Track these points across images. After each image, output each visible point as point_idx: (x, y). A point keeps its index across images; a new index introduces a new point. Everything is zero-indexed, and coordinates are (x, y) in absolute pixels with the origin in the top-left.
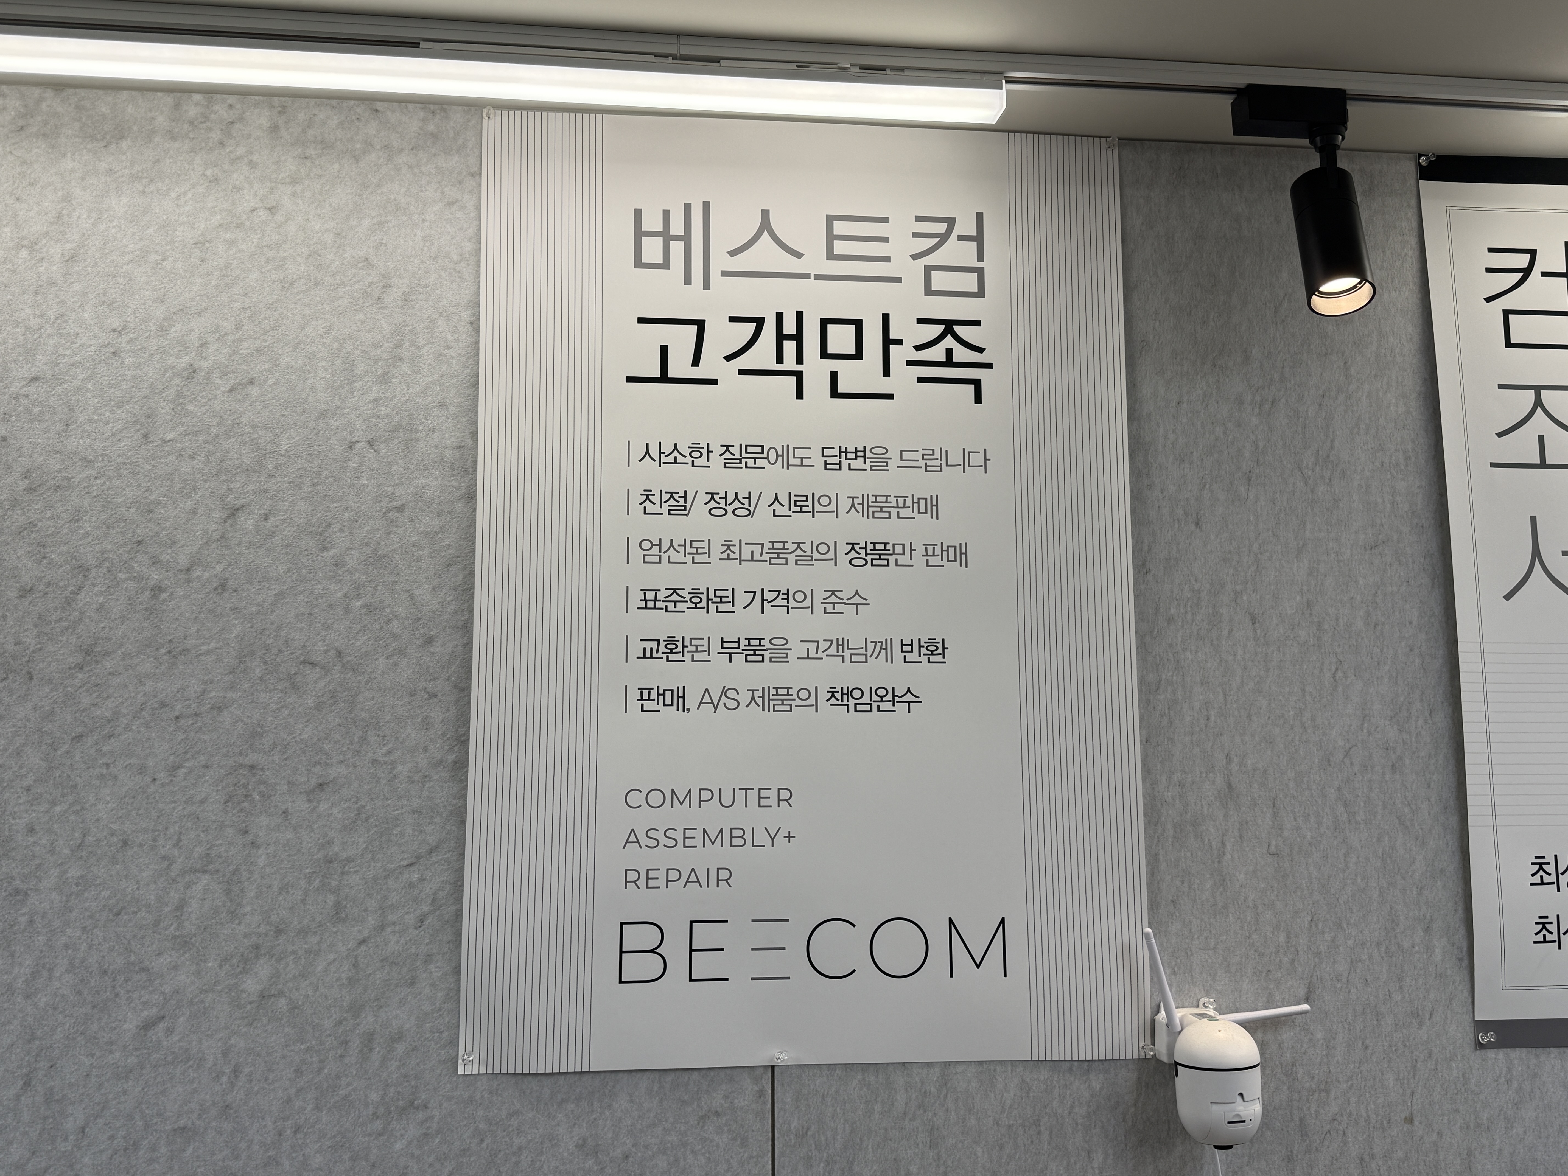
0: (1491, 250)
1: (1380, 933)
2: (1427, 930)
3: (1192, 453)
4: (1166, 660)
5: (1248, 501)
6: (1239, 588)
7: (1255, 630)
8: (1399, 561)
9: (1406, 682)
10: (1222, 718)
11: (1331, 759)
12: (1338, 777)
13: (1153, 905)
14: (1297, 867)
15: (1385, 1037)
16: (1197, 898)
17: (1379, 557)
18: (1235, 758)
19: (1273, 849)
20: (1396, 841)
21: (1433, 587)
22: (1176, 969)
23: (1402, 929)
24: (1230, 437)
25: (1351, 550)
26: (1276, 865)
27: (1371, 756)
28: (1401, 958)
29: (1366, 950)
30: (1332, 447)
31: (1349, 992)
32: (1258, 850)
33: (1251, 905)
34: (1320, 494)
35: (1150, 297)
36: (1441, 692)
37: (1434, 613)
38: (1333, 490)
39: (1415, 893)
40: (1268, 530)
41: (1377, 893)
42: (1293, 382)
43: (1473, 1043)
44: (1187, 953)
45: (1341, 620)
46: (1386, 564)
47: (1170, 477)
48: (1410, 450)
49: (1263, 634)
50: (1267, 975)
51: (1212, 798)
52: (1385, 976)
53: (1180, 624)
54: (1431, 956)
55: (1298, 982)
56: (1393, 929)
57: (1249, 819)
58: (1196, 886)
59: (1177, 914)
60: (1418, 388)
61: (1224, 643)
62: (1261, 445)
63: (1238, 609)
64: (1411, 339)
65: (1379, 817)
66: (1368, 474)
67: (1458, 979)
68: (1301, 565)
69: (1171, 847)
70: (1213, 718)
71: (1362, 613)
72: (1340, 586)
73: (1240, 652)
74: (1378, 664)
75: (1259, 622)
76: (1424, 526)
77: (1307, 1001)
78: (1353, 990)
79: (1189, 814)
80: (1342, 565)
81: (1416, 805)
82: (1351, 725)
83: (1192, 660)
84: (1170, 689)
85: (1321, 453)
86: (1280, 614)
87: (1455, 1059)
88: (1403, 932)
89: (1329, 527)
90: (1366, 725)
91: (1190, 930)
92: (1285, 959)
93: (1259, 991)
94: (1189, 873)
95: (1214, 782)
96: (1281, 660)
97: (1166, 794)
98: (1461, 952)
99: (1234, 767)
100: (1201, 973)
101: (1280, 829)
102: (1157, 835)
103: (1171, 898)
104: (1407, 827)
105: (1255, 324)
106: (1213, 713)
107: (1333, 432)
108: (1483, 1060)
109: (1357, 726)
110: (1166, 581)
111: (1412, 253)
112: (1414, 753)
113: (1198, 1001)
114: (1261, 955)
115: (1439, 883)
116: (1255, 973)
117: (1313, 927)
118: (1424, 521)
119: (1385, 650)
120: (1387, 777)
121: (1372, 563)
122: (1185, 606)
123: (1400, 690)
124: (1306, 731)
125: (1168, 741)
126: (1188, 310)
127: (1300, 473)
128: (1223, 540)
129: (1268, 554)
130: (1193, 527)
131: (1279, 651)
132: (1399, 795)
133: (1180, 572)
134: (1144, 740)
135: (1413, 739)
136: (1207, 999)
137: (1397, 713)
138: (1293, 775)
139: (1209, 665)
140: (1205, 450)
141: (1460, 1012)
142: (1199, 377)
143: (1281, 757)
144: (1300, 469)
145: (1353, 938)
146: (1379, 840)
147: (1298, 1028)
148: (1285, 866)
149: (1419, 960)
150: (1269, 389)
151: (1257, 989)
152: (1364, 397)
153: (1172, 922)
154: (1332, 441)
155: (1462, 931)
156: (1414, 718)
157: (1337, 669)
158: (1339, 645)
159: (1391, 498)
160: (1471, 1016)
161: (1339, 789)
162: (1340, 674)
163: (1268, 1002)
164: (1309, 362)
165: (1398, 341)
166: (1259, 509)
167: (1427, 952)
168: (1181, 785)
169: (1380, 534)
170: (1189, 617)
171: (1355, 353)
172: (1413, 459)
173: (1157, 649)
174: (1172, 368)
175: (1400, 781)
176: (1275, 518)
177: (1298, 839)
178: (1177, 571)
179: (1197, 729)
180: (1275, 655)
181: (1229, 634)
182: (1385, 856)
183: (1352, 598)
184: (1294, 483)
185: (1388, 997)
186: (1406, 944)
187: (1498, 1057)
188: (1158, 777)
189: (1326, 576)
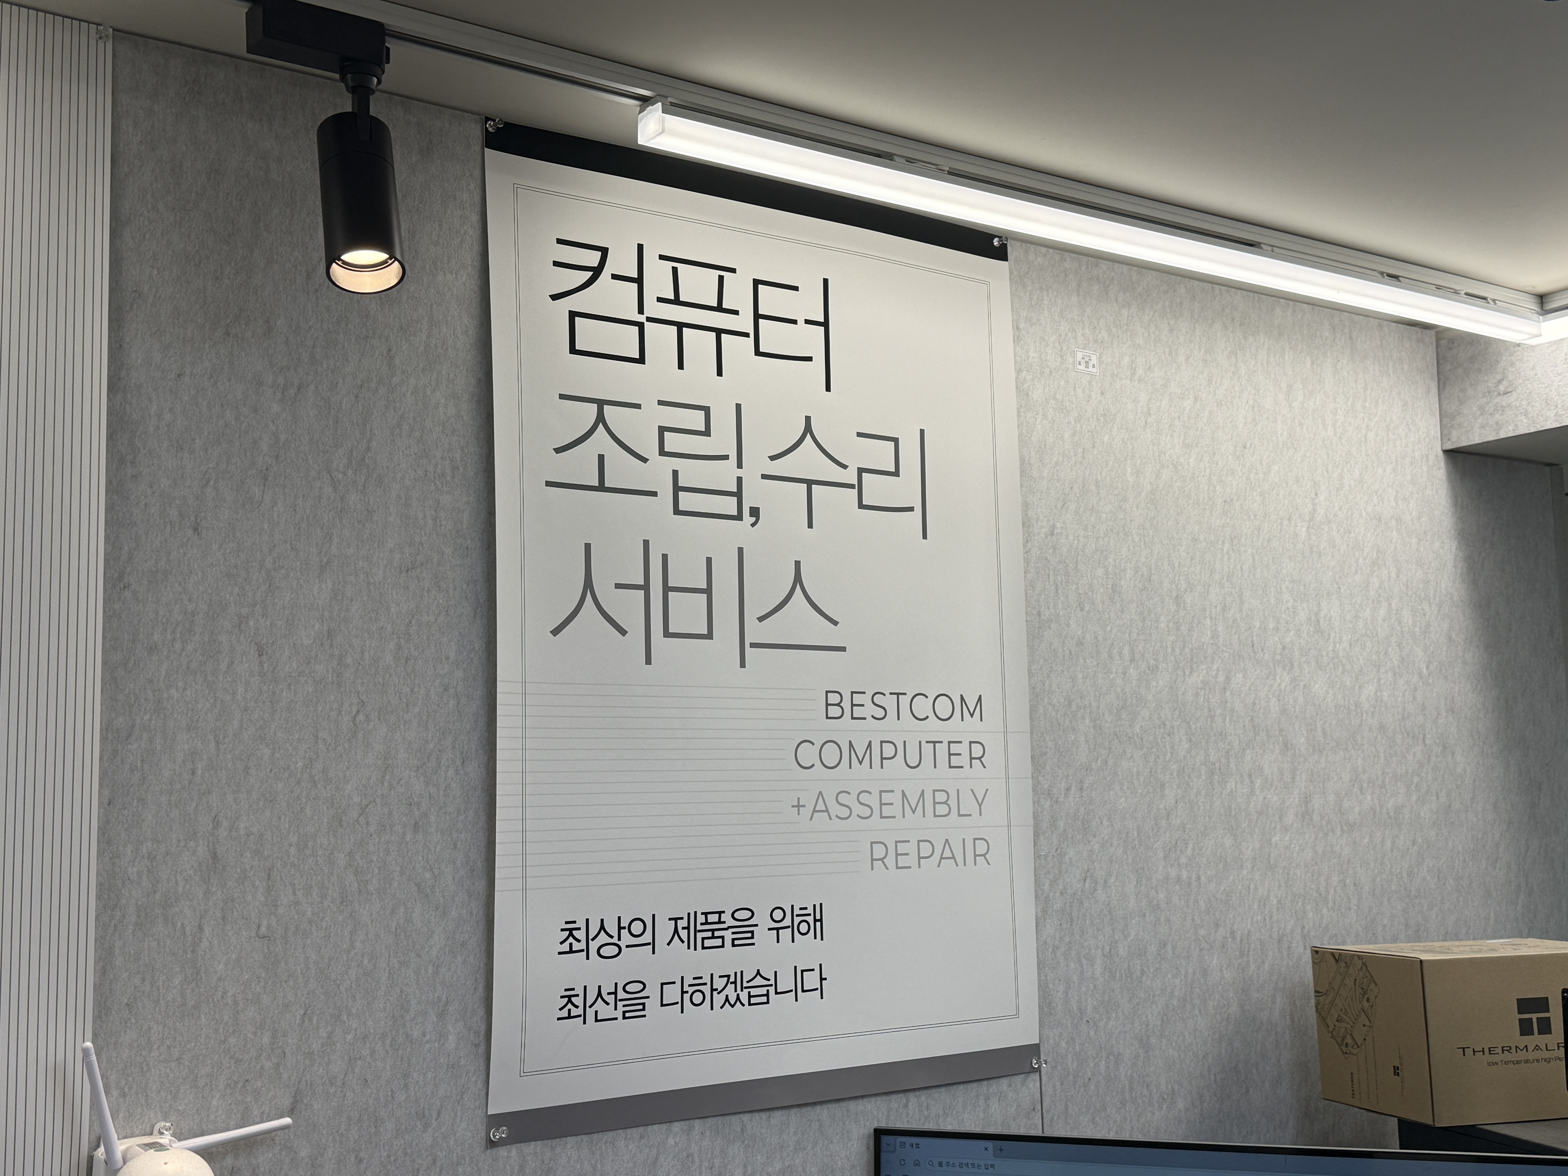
0: (560, 241)
1: (386, 1023)
2: (442, 1015)
3: (194, 440)
4: (142, 700)
5: (263, 505)
6: (244, 611)
7: (261, 664)
8: (439, 587)
9: (437, 727)
10: (212, 772)
11: (344, 818)
12: (350, 840)
13: (102, 1010)
14: (292, 951)
15: (384, 1146)
16: (161, 998)
17: (416, 581)
18: (224, 821)
19: (263, 930)
20: (413, 912)
21: (475, 617)
22: (126, 1090)
23: (413, 1016)
24: (244, 425)
25: (385, 572)
26: (266, 951)
27: (390, 813)
28: (408, 1050)
29: (368, 1044)
30: (368, 449)
31: (345, 1096)
32: (244, 933)
33: (230, 1002)
34: (351, 503)
35: (147, 236)
36: (476, 738)
37: (474, 648)
38: (366, 499)
39: (430, 971)
40: (286, 542)
41: (387, 975)
42: (325, 366)
43: (484, 1143)
44: (142, 1068)
45: (366, 654)
46: (424, 589)
47: (163, 468)
48: (459, 459)
49: (271, 669)
50: (244, 1086)
51: (191, 872)
52: (389, 1073)
53: (165, 653)
54: (444, 1044)
55: (283, 1090)
56: (402, 1016)
57: (236, 896)
58: (161, 983)
59: (133, 1021)
60: (471, 389)
61: (221, 678)
62: (282, 438)
63: (242, 638)
64: (466, 331)
65: (395, 884)
66: (408, 483)
67: (472, 1069)
68: (323, 586)
69: (131, 937)
70: (199, 772)
71: (392, 646)
72: (369, 613)
73: (241, 689)
74: (407, 706)
75: (267, 653)
76: (469, 547)
77: (291, 1113)
78: (349, 1094)
79: (159, 893)
80: (372, 588)
81: (439, 868)
82: (370, 778)
83: (177, 700)
84: (145, 736)
85: (355, 454)
86: (294, 644)
87: (463, 1163)
88: (414, 1019)
89: (360, 544)
90: (388, 777)
91: (149, 1039)
92: (268, 1064)
93: (233, 1106)
94: (153, 968)
95: (194, 852)
96: (292, 701)
97: (130, 870)
98: (479, 1037)
99: (222, 833)
100: (159, 1092)
101: (275, 906)
102: (113, 922)
103: (126, 1000)
104: (427, 896)
105: (281, 289)
106: (200, 766)
107: (371, 431)
108: (494, 1160)
109: (377, 779)
110: (150, 599)
111: (473, 233)
112: (441, 808)
113: (153, 1127)
114: (238, 1061)
115: (459, 959)
116: (228, 1085)
117: (306, 1022)
118: (469, 542)
119: (416, 690)
120: (408, 837)
121: (407, 588)
122: (174, 632)
123: (430, 736)
124: (316, 786)
125: (138, 802)
126: (196, 260)
127: (328, 476)
128: (228, 551)
129: (283, 571)
130: (190, 532)
131: (290, 689)
132: (420, 858)
133: (169, 588)
134: (106, 801)
135: (442, 792)
136: (163, 1124)
137: (424, 763)
138: (296, 838)
139: (200, 706)
140: (211, 437)
141: (472, 1107)
142: (207, 346)
143: (283, 817)
144: (329, 472)
145: (353, 1032)
146: (393, 912)
147: (279, 1147)
148: (277, 950)
149: (429, 1052)
150: (295, 371)
151: (230, 1104)
152: (409, 393)
153: (125, 1031)
154: (370, 441)
155: (481, 1012)
156: (443, 768)
157: (358, 711)
158: (363, 683)
159: (433, 512)
160: (484, 1111)
161: (350, 854)
162: (361, 717)
163: (243, 1118)
164: (346, 344)
165: (452, 332)
166: (275, 516)
167: (440, 1040)
168: (151, 857)
169: (418, 554)
170: (178, 646)
171: (402, 340)
172: (461, 471)
173: (132, 685)
174: (172, 330)
175: (423, 842)
176: (295, 528)
177: (296, 917)
178: (166, 587)
179: (178, 786)
180: (284, 694)
181: (228, 668)
182: (399, 931)
183: (382, 627)
184: (321, 488)
185: (390, 1098)
186: (415, 1034)
187: (511, 1154)
188: (121, 848)
189: (352, 600)
